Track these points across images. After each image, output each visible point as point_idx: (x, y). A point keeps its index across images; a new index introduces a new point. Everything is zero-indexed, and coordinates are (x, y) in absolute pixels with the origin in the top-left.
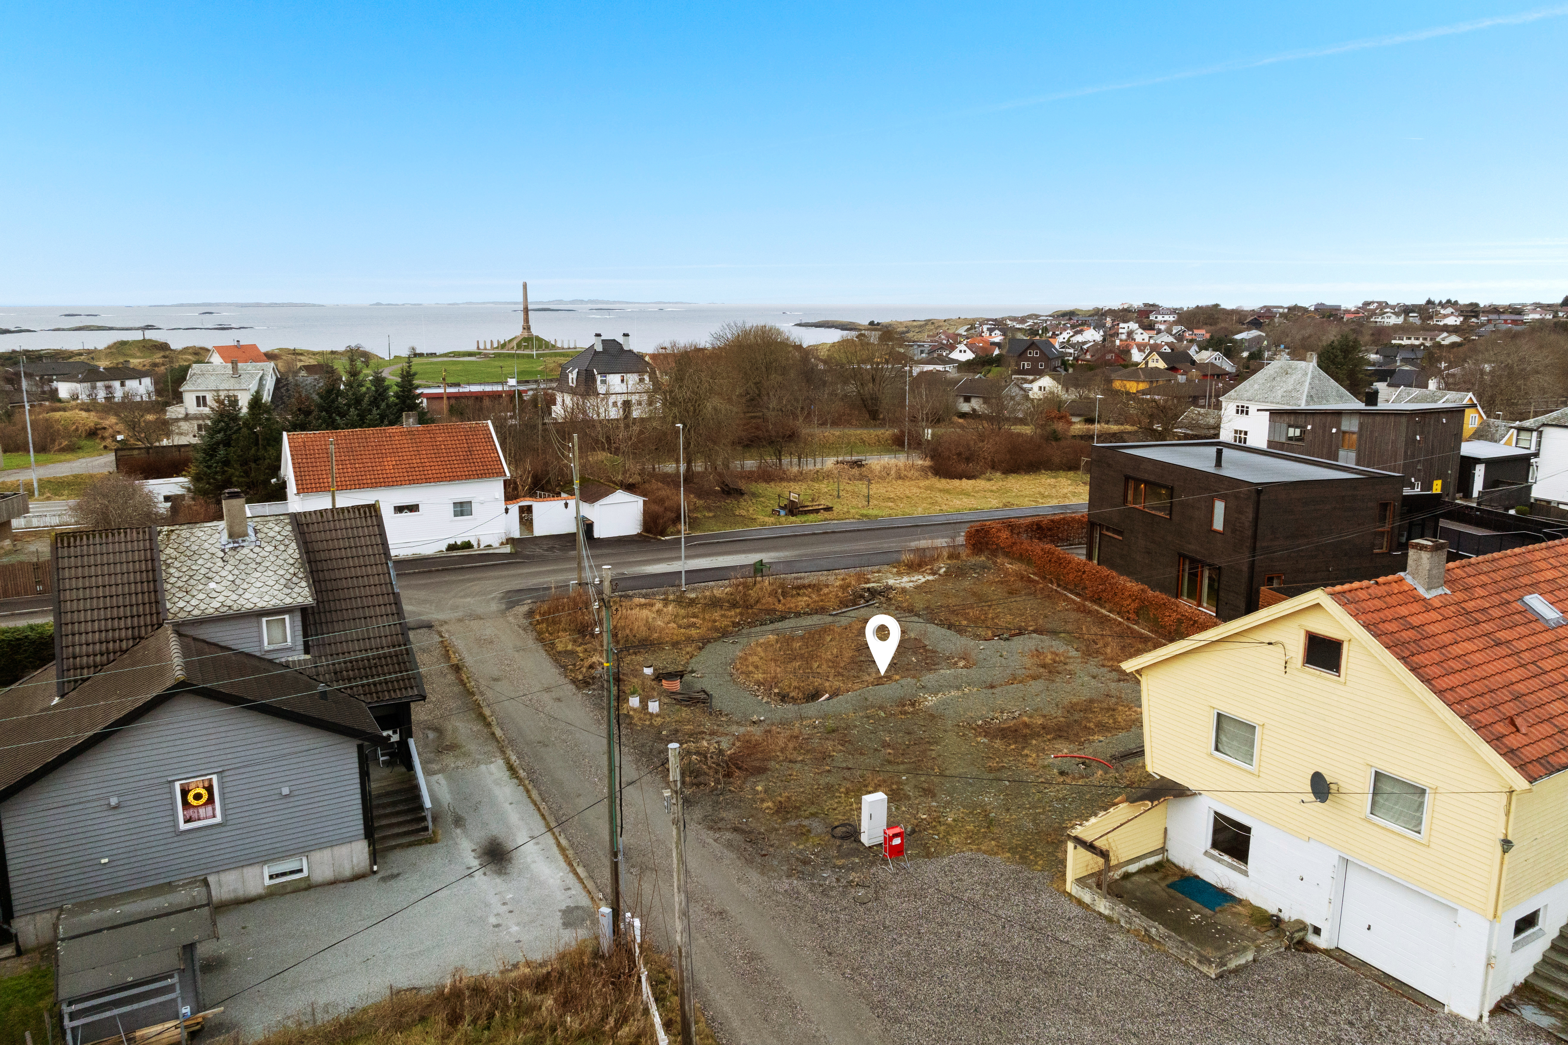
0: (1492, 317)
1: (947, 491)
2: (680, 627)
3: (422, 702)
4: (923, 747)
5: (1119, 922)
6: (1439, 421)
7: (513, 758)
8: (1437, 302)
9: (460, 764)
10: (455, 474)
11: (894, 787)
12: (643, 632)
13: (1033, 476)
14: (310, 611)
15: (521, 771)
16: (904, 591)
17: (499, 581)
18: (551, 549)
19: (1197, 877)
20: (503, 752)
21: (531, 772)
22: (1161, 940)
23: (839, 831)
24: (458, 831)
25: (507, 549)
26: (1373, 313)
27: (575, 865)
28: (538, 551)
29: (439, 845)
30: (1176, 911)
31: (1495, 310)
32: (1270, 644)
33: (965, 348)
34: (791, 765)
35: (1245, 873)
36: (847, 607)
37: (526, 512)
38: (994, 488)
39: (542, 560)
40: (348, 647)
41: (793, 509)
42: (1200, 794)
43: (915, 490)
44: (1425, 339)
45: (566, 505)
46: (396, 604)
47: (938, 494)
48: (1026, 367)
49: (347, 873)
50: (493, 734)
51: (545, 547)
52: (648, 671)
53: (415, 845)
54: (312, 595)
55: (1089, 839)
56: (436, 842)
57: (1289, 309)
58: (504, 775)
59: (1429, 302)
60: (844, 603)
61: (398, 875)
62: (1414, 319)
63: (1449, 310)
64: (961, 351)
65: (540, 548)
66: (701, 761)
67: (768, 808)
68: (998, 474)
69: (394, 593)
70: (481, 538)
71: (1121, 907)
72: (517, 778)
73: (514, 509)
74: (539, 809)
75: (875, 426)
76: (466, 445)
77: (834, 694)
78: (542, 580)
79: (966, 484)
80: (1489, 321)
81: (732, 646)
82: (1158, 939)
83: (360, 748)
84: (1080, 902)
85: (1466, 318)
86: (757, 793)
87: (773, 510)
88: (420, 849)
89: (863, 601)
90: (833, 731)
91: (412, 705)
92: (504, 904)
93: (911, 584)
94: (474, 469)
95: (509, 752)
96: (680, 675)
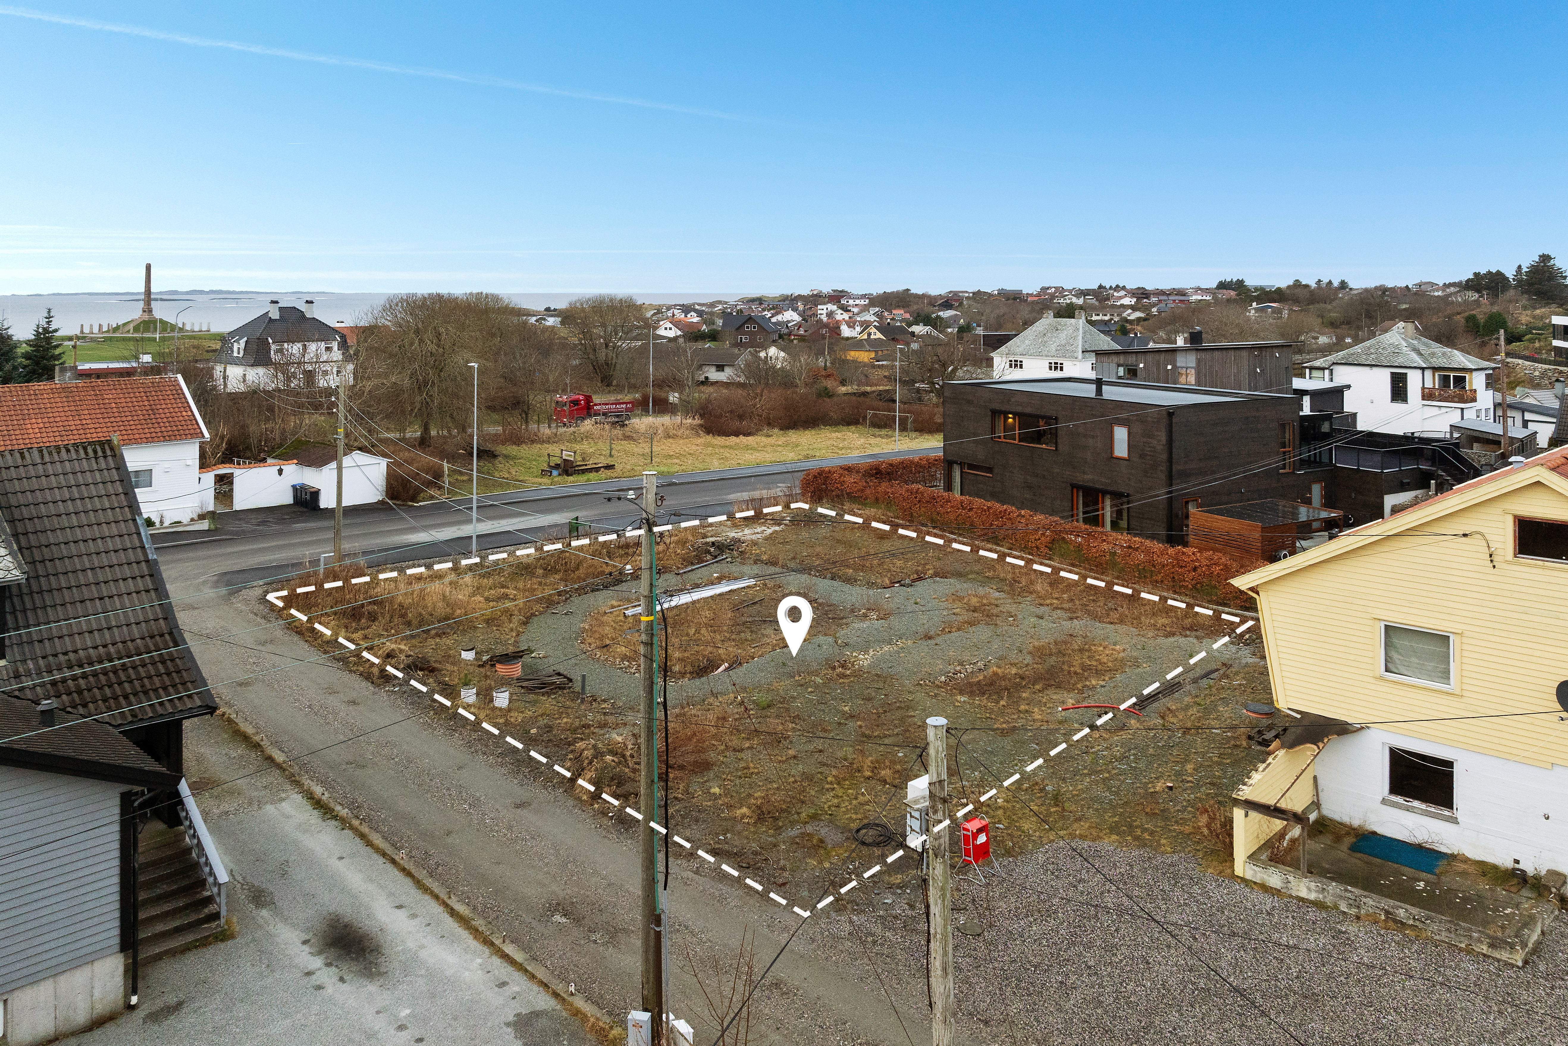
0: (1161, 298)
1: (730, 447)
2: (487, 599)
3: (207, 717)
4: (898, 714)
5: (1336, 907)
6: (1273, 356)
7: (318, 790)
8: (1108, 287)
9: (225, 807)
10: (131, 437)
11: (898, 767)
12: (441, 609)
13: (813, 432)
14: (15, 591)
15: (338, 808)
16: (754, 543)
17: (205, 562)
18: (264, 523)
19: (1374, 833)
20: (297, 784)
21: (355, 807)
22: (1417, 923)
23: (870, 835)
24: (264, 913)
25: (205, 525)
26: (1053, 296)
27: (497, 942)
28: (245, 526)
29: (238, 940)
30: (1390, 881)
31: (1161, 293)
32: (1465, 535)
33: (671, 326)
34: (738, 754)
35: (1454, 821)
36: (692, 564)
37: (224, 483)
38: (780, 443)
39: (255, 536)
40: (73, 642)
41: (567, 468)
42: (1368, 727)
43: (694, 447)
44: (1113, 315)
45: (280, 472)
46: (151, 576)
47: (722, 450)
48: (743, 340)
49: (81, 1017)
50: (270, 759)
51: (254, 521)
52: (468, 656)
53: (196, 947)
54: (19, 566)
55: (1270, 800)
56: (232, 937)
57: (974, 293)
58: (313, 817)
59: (1101, 287)
60: (688, 561)
61: (179, 1005)
62: (1091, 300)
63: (1122, 293)
64: (666, 329)
65: (247, 523)
66: (620, 763)
67: (743, 816)
68: (776, 430)
69: (147, 561)
70: (165, 514)
71: (1334, 887)
72: (335, 817)
73: (209, 478)
74: (393, 862)
75: (609, 392)
76: (146, 403)
77: (735, 663)
78: (267, 558)
79: (750, 440)
80: (1160, 301)
81: (566, 618)
82: (1411, 922)
83: (126, 800)
84: (1265, 888)
85: (1138, 299)
86: (716, 797)
87: (542, 471)
88: (208, 953)
89: (709, 557)
90: (769, 706)
91: (186, 724)
92: (401, 1028)
93: (759, 536)
94: (158, 430)
95: (307, 782)
96: (517, 656)
